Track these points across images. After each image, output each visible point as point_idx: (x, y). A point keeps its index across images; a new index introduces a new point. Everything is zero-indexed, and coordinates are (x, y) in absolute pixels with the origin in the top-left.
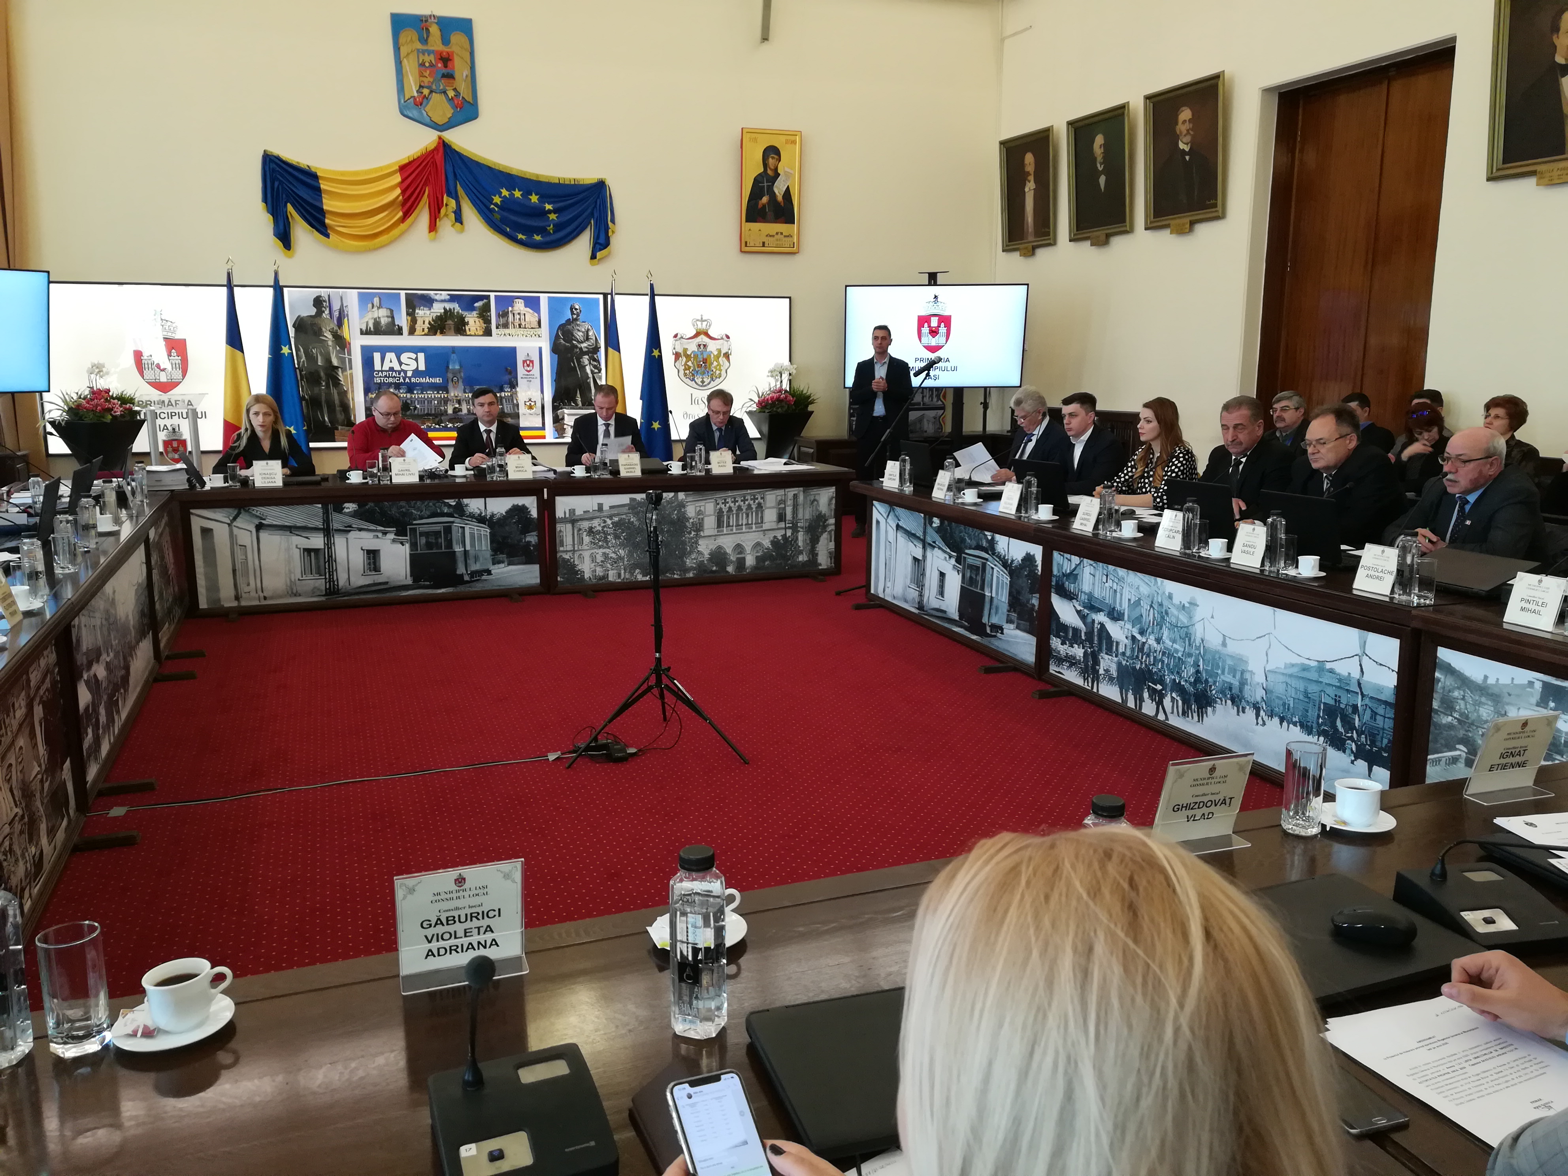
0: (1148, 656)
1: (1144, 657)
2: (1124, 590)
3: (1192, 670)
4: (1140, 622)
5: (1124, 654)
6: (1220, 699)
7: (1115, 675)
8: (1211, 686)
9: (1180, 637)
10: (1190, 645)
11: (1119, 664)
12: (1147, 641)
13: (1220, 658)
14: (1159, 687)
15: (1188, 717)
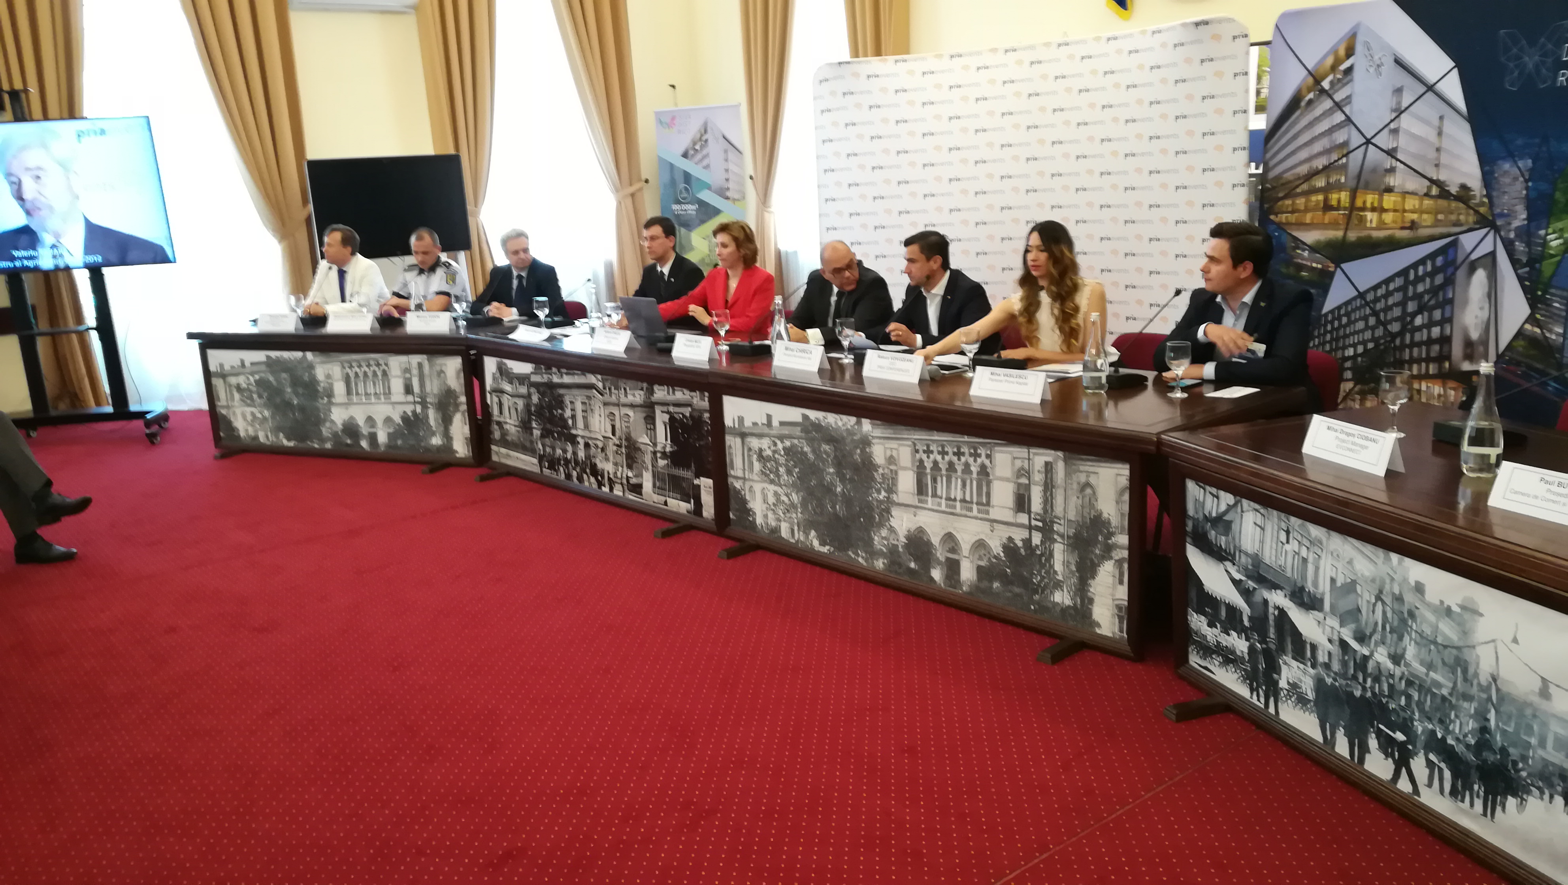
0: (1377, 679)
1: (1369, 680)
2: (1322, 563)
3: (1471, 725)
4: (1357, 621)
5: (1327, 666)
6: (1539, 788)
7: (1311, 695)
8: (1515, 763)
9: (1444, 663)
10: (1465, 679)
11: (1319, 683)
12: (1372, 654)
13: (1534, 716)
14: (1400, 736)
15: (1463, 801)
